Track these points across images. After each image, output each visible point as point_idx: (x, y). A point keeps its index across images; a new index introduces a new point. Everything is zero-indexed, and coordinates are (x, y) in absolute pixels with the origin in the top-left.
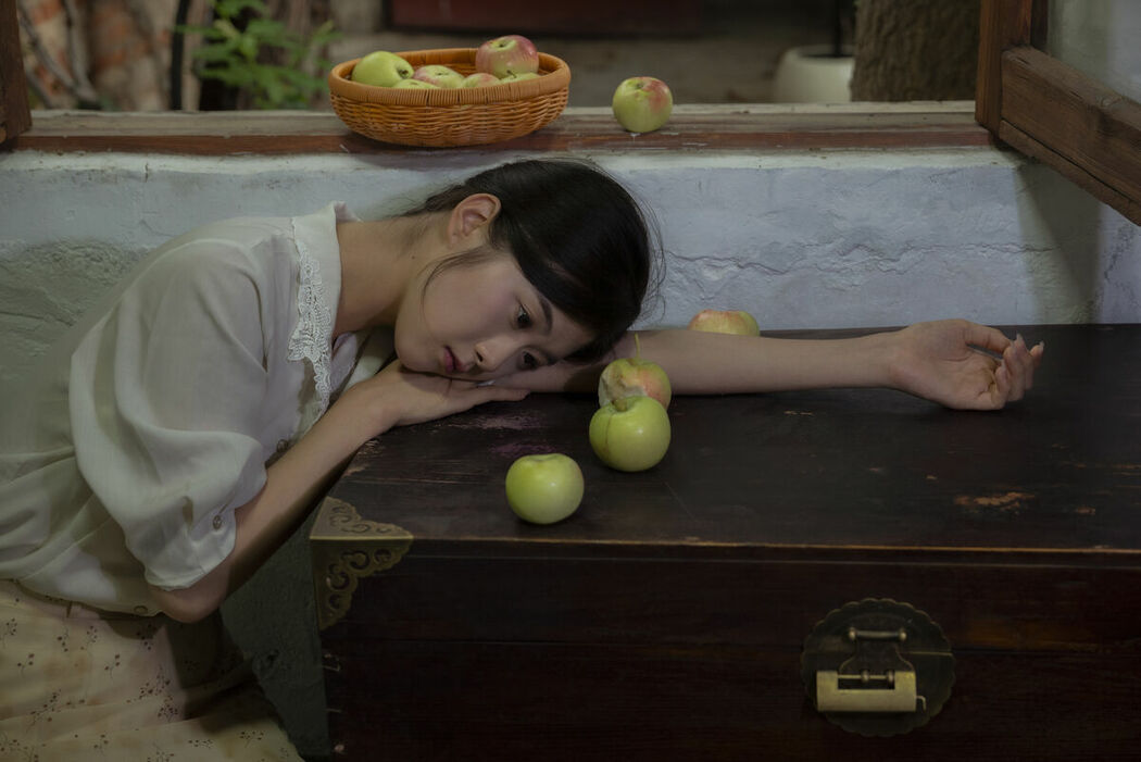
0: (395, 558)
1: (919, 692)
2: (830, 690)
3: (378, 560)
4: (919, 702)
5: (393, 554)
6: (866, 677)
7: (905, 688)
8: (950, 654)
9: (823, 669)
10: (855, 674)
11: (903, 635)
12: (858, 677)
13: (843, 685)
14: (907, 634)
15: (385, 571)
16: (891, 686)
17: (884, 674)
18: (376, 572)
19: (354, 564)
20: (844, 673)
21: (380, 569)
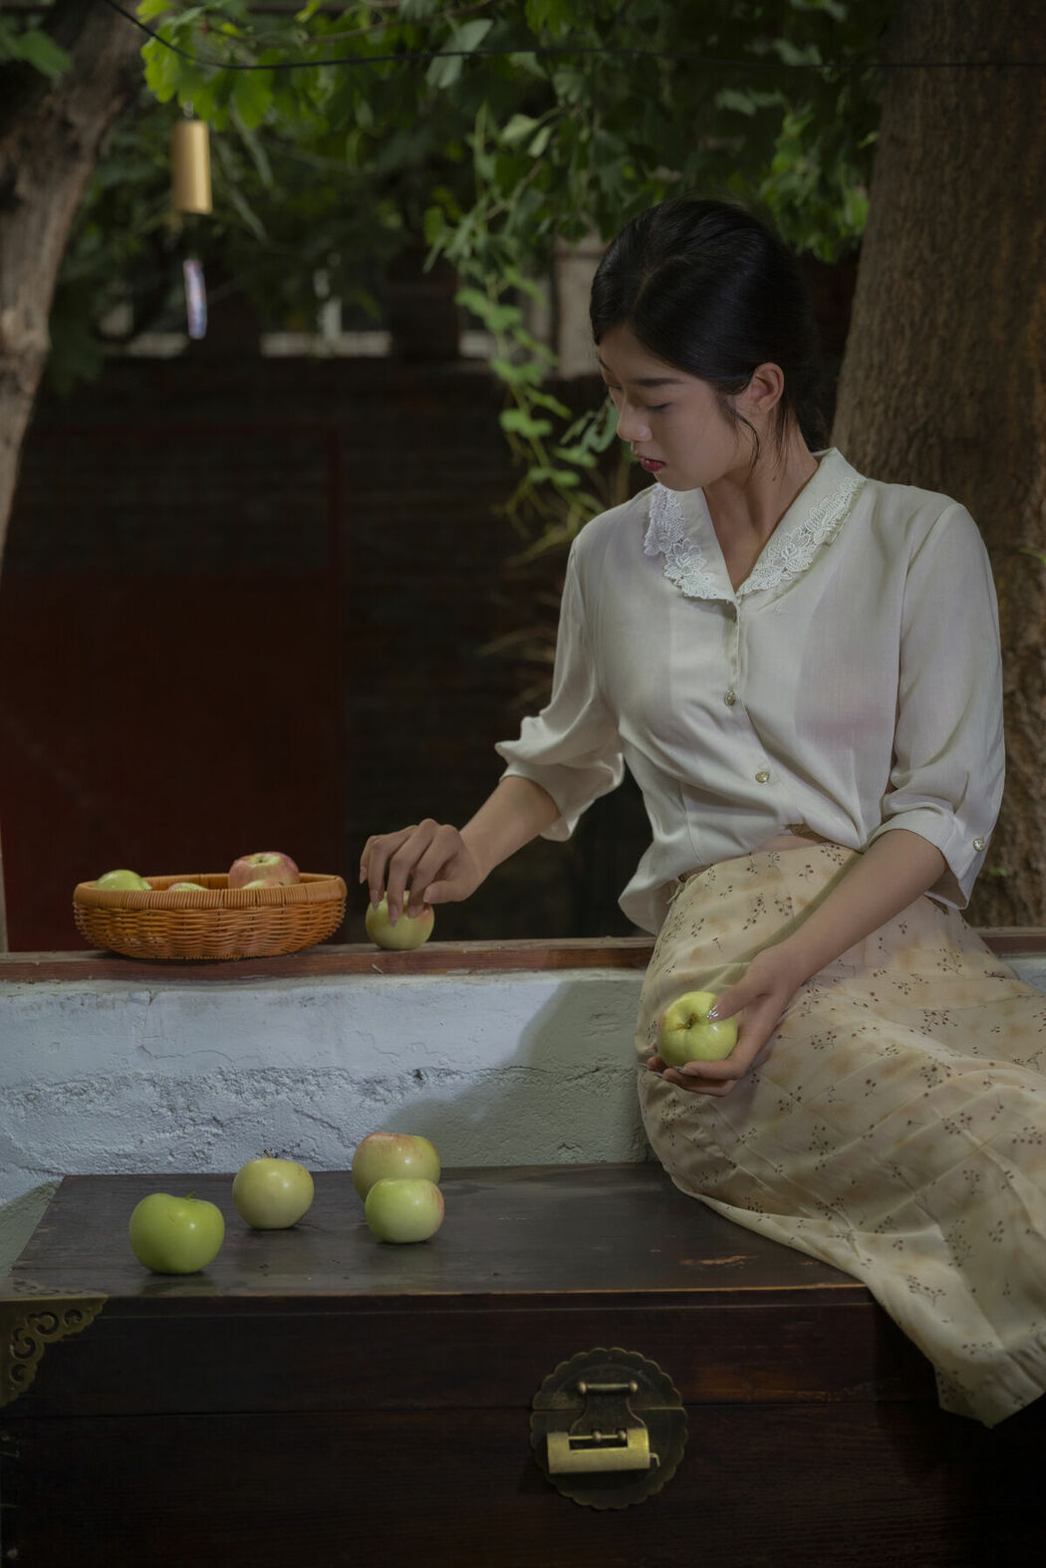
0: (88, 1320)
1: (651, 1451)
2: (561, 1452)
3: (67, 1322)
4: (653, 1460)
5: (84, 1315)
6: (598, 1436)
7: (638, 1446)
8: (682, 1409)
9: (552, 1431)
10: (587, 1434)
11: (635, 1386)
12: (590, 1437)
13: (574, 1445)
14: (639, 1386)
15: (75, 1335)
16: (624, 1444)
17: (616, 1433)
18: (65, 1336)
19: (42, 1329)
20: (575, 1434)
21: (69, 1333)
